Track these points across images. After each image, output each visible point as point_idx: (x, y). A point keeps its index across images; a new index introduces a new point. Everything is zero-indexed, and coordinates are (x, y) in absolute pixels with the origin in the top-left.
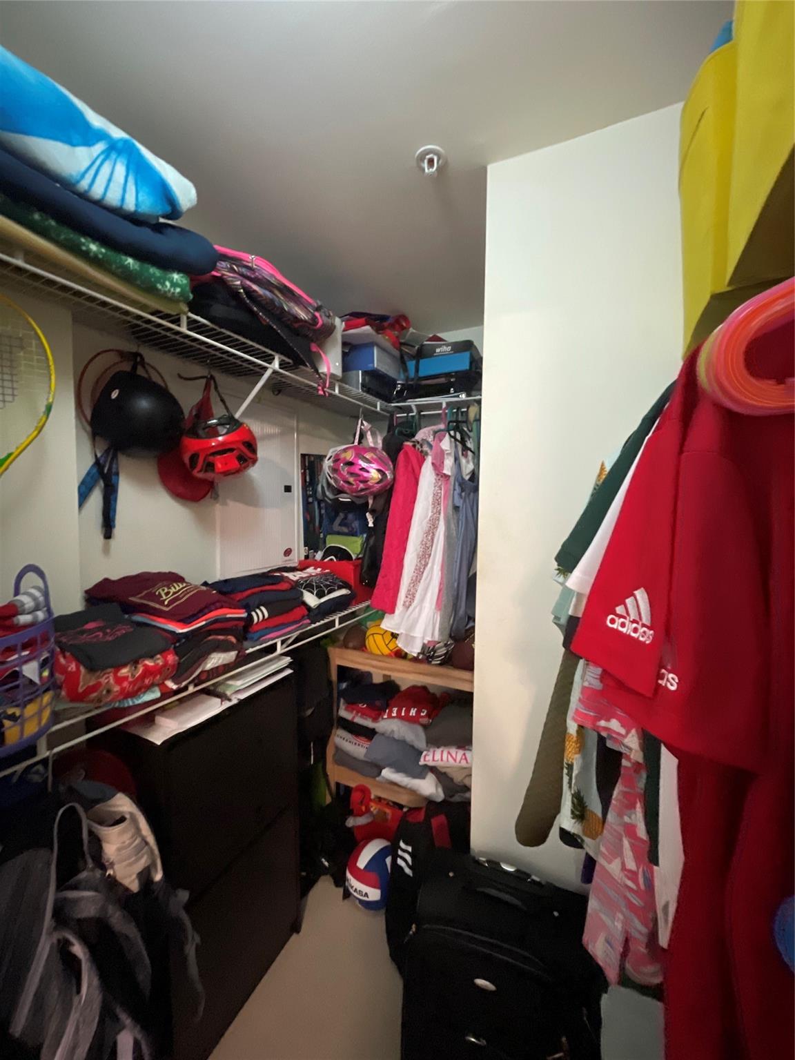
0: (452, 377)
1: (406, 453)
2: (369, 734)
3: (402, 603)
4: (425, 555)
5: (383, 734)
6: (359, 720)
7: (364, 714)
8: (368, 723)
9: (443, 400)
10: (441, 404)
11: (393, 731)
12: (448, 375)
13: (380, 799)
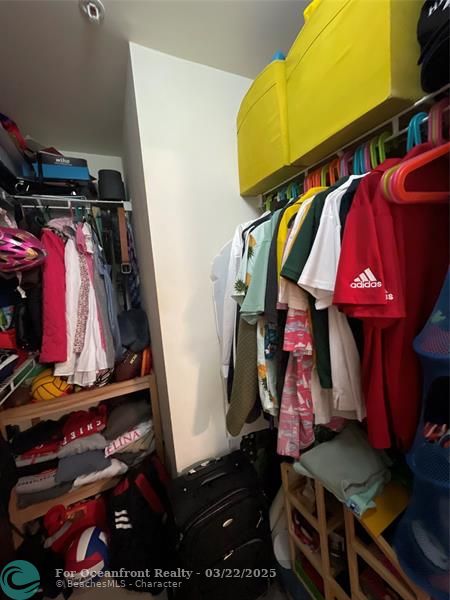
0: (72, 183)
1: (48, 237)
2: (53, 464)
3: (72, 350)
4: (83, 312)
5: (65, 458)
6: (40, 460)
7: (42, 453)
8: (51, 456)
9: (69, 200)
10: (67, 202)
11: (76, 449)
12: (68, 181)
13: (72, 506)
